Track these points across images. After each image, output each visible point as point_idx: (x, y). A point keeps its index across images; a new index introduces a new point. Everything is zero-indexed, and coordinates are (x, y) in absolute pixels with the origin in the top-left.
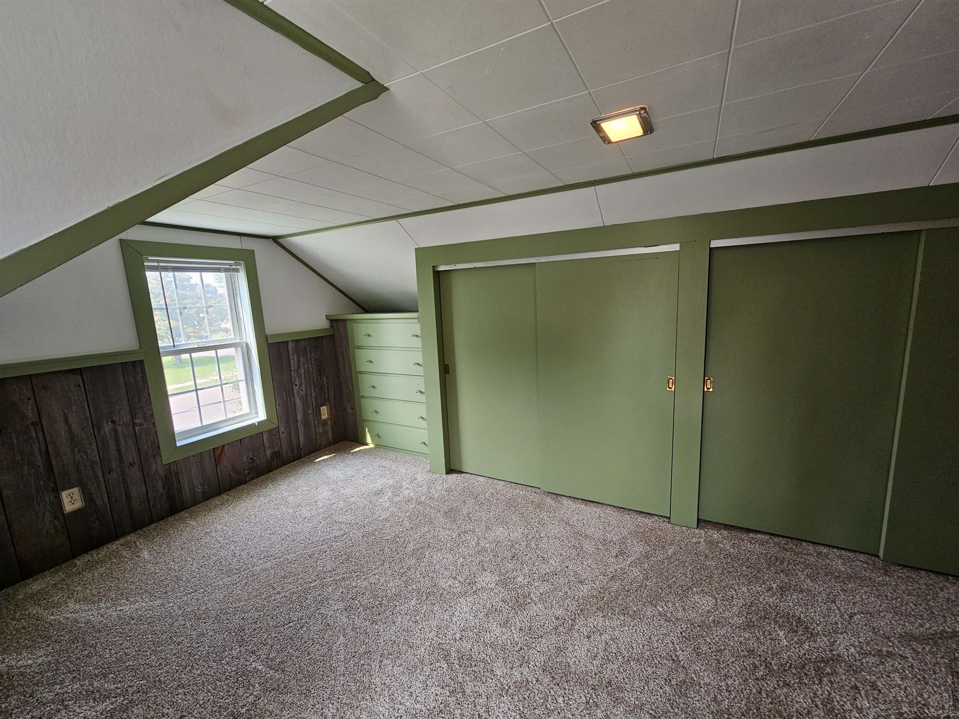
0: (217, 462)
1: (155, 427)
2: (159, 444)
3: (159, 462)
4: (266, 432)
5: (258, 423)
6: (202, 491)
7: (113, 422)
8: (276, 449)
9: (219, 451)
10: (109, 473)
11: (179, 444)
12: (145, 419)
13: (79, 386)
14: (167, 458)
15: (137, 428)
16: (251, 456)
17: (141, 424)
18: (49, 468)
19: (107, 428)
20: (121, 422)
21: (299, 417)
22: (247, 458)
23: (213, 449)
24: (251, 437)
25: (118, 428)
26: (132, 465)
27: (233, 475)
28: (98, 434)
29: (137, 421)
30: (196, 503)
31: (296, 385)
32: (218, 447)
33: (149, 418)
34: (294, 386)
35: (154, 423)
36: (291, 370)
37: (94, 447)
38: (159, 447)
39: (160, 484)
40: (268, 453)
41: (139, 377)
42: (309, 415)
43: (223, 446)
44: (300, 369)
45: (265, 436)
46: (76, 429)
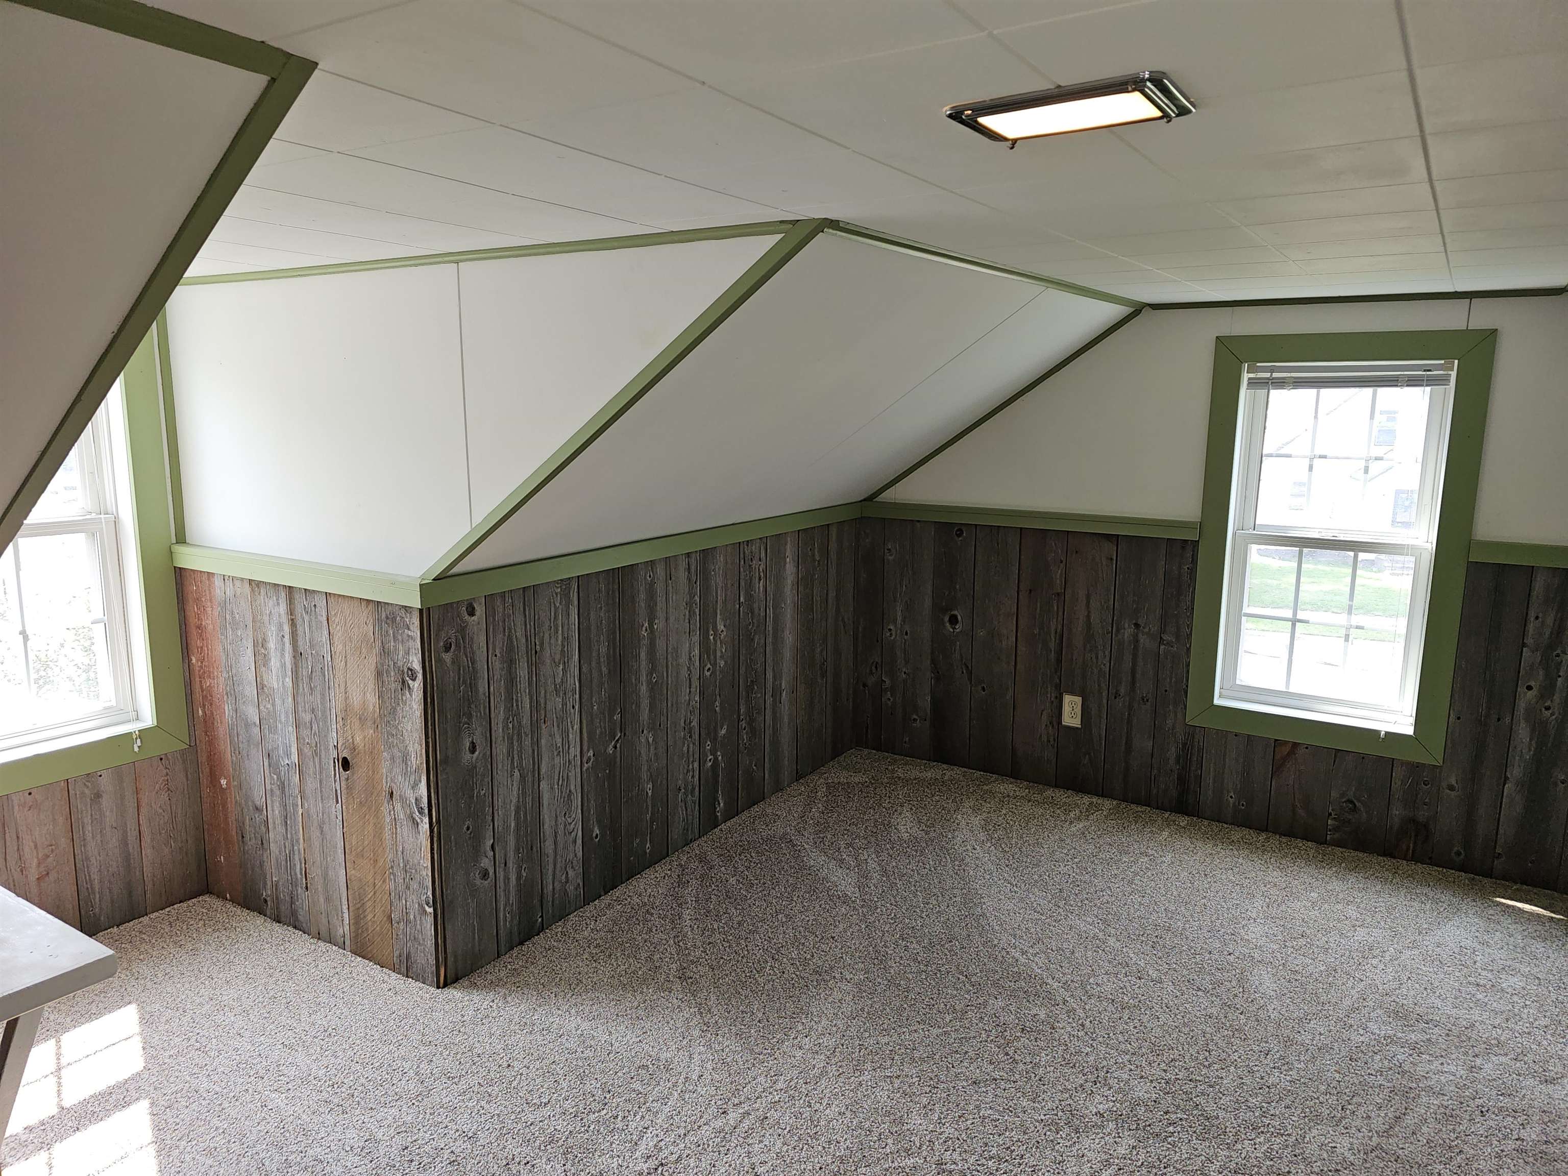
0: (1277, 768)
1: (1188, 657)
2: (1187, 686)
3: (1179, 715)
4: (1403, 763)
5: (1387, 733)
6: (1234, 803)
7: (1137, 625)
8: (1422, 815)
9: (1286, 750)
10: (1115, 698)
11: (1217, 701)
12: (1178, 637)
13: (1112, 559)
14: (1194, 716)
15: (1162, 647)
16: (1350, 795)
17: (1169, 644)
18: (1059, 661)
19: (1128, 632)
20: (1147, 630)
21: (1516, 772)
22: (1343, 795)
23: (1276, 740)
24: (1363, 757)
25: (1140, 635)
26: (1144, 700)
27: (1301, 812)
28: (1116, 636)
29: (1165, 637)
30: (1218, 818)
31: (1529, 688)
32: (1286, 742)
33: (1184, 638)
34: (1521, 689)
35: (1189, 650)
36: (1524, 645)
37: (1107, 653)
38: (1186, 693)
39: (1172, 753)
40: (1397, 812)
41: (1186, 567)
42: (1556, 784)
43: (1295, 745)
44: (1558, 651)
45: (1398, 773)
46: (1095, 618)
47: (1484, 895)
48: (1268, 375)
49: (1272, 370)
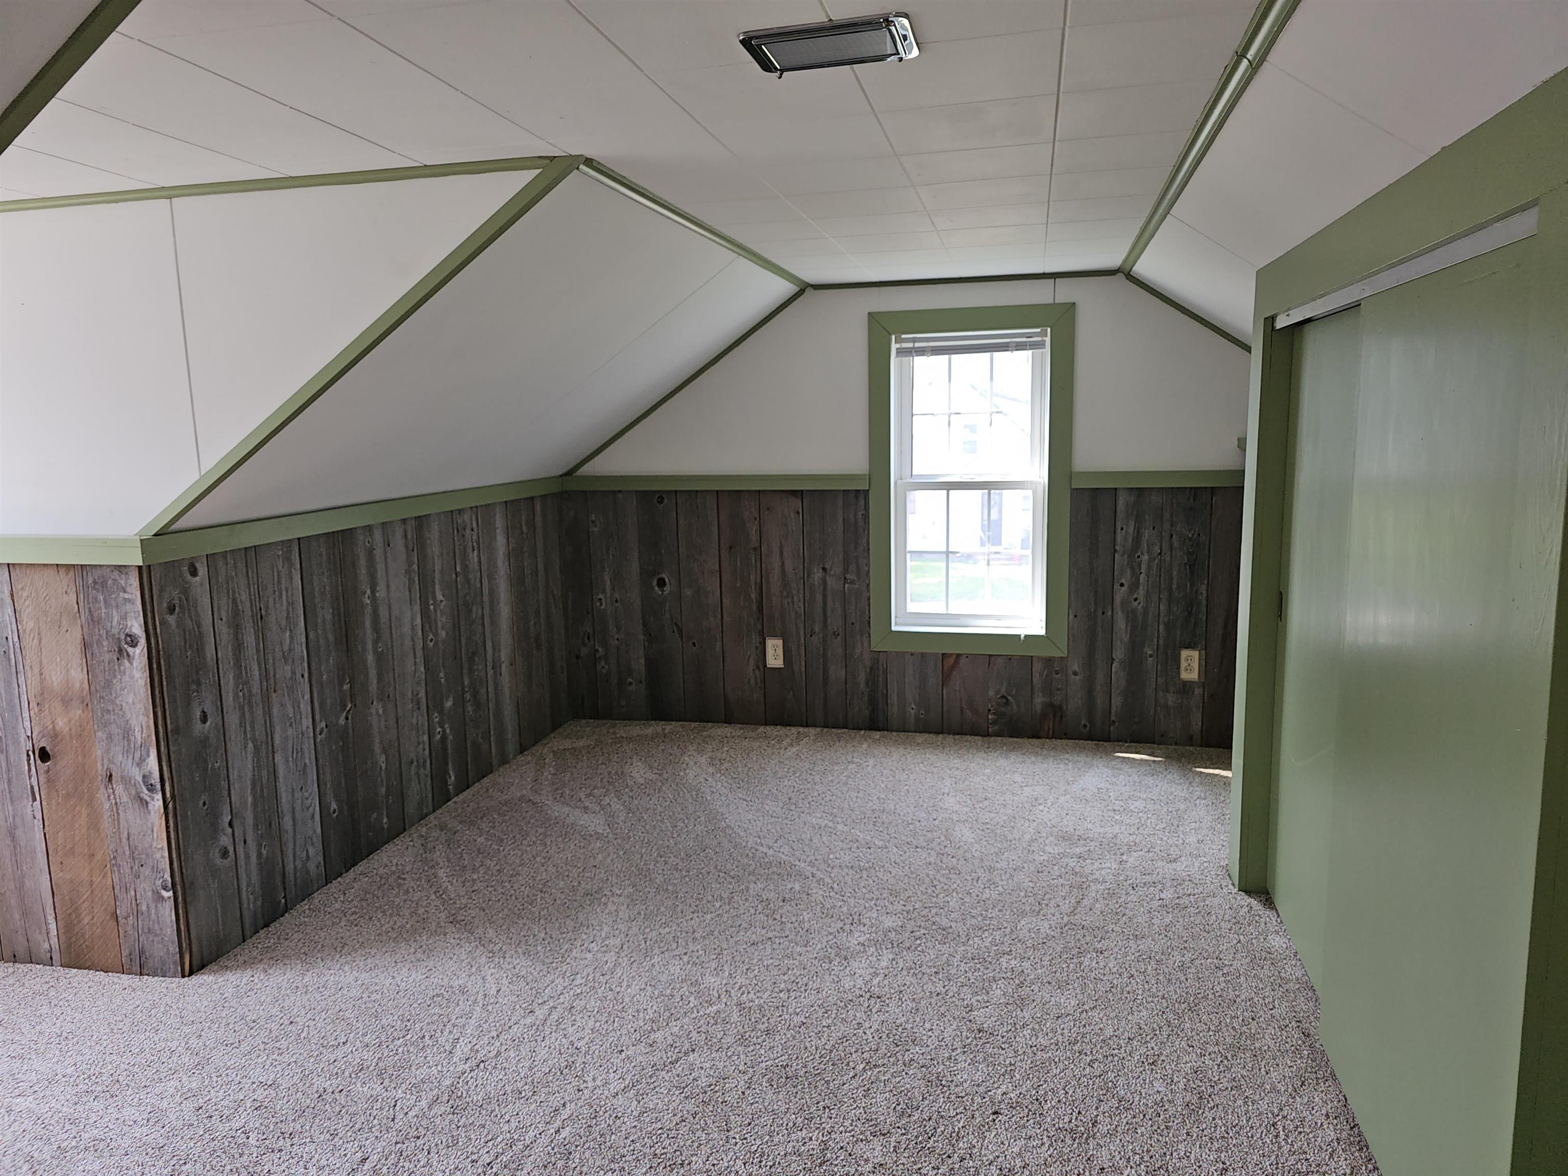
0: (946, 678)
1: (868, 591)
2: (869, 618)
3: (866, 644)
4: (1040, 659)
5: (1026, 636)
6: (915, 713)
7: (824, 569)
8: (1057, 699)
9: (951, 661)
10: (811, 636)
11: (894, 628)
12: (858, 574)
13: (798, 513)
14: (877, 644)
15: (846, 586)
16: (1003, 691)
17: (852, 582)
18: (760, 609)
19: (818, 575)
20: (832, 573)
21: (1119, 654)
22: (997, 693)
23: (943, 654)
24: (1010, 658)
25: (828, 578)
26: (835, 634)
27: (968, 713)
28: (808, 581)
29: (848, 576)
30: (903, 729)
31: (1122, 585)
32: (951, 655)
33: (864, 575)
34: (1117, 586)
35: (868, 585)
36: (1115, 551)
37: (801, 596)
38: (869, 623)
39: (862, 677)
40: (1039, 700)
41: (860, 514)
42: (1147, 659)
43: (958, 656)
44: (1139, 554)
45: (1037, 667)
46: (789, 567)
47: (1109, 753)
48: (910, 345)
49: (914, 340)
